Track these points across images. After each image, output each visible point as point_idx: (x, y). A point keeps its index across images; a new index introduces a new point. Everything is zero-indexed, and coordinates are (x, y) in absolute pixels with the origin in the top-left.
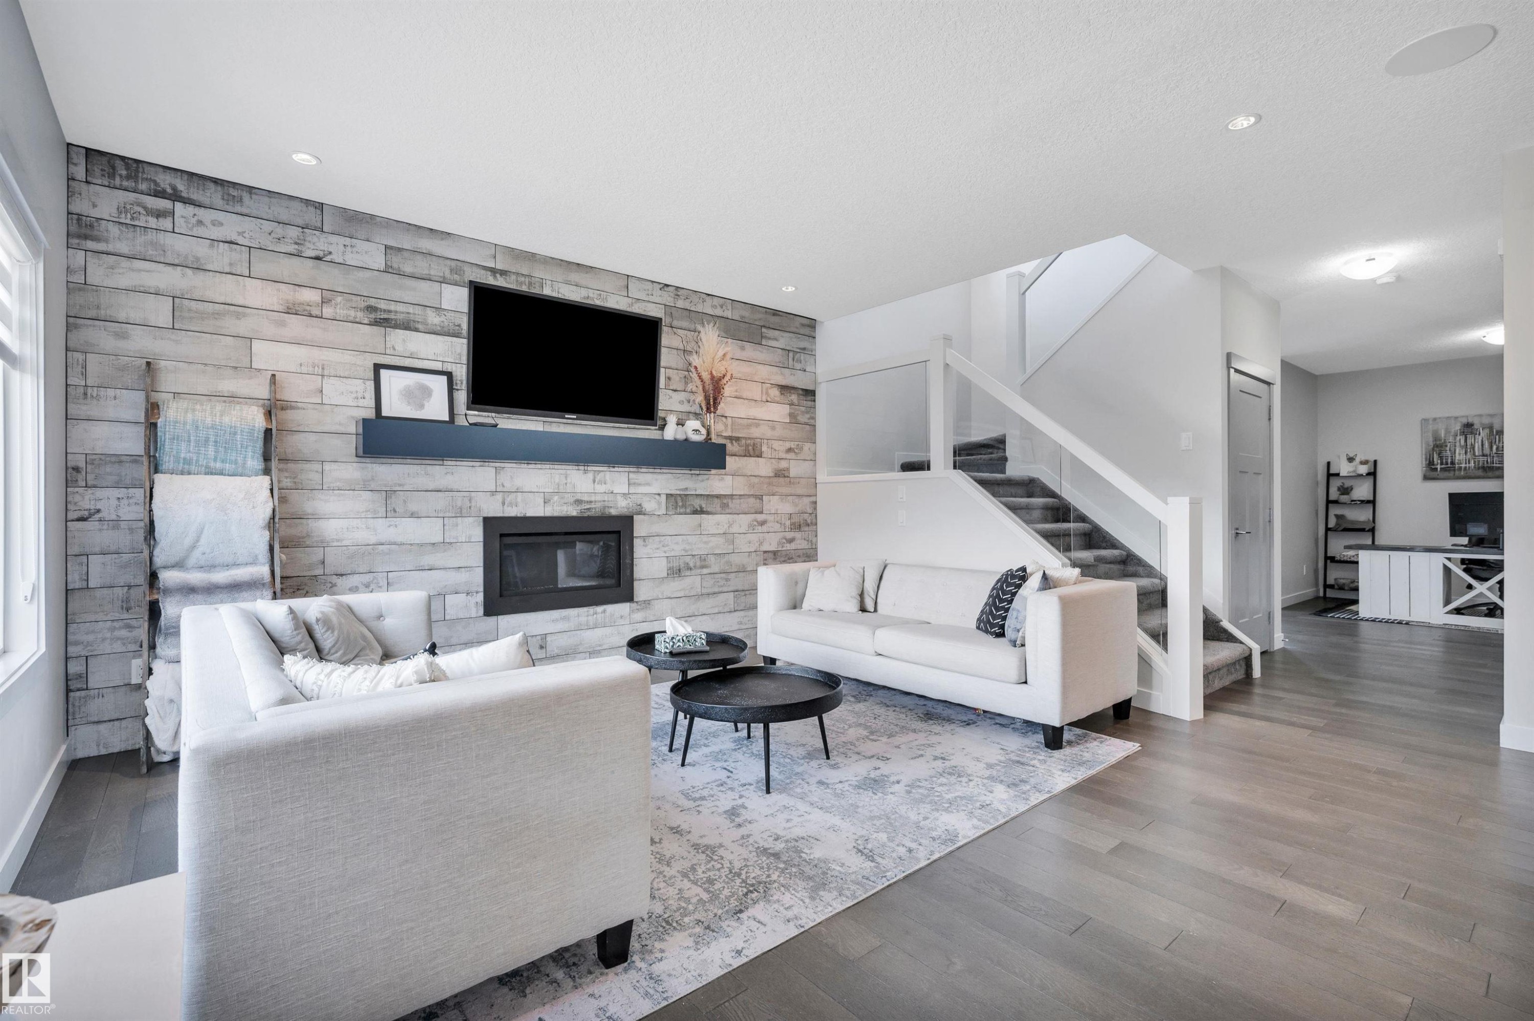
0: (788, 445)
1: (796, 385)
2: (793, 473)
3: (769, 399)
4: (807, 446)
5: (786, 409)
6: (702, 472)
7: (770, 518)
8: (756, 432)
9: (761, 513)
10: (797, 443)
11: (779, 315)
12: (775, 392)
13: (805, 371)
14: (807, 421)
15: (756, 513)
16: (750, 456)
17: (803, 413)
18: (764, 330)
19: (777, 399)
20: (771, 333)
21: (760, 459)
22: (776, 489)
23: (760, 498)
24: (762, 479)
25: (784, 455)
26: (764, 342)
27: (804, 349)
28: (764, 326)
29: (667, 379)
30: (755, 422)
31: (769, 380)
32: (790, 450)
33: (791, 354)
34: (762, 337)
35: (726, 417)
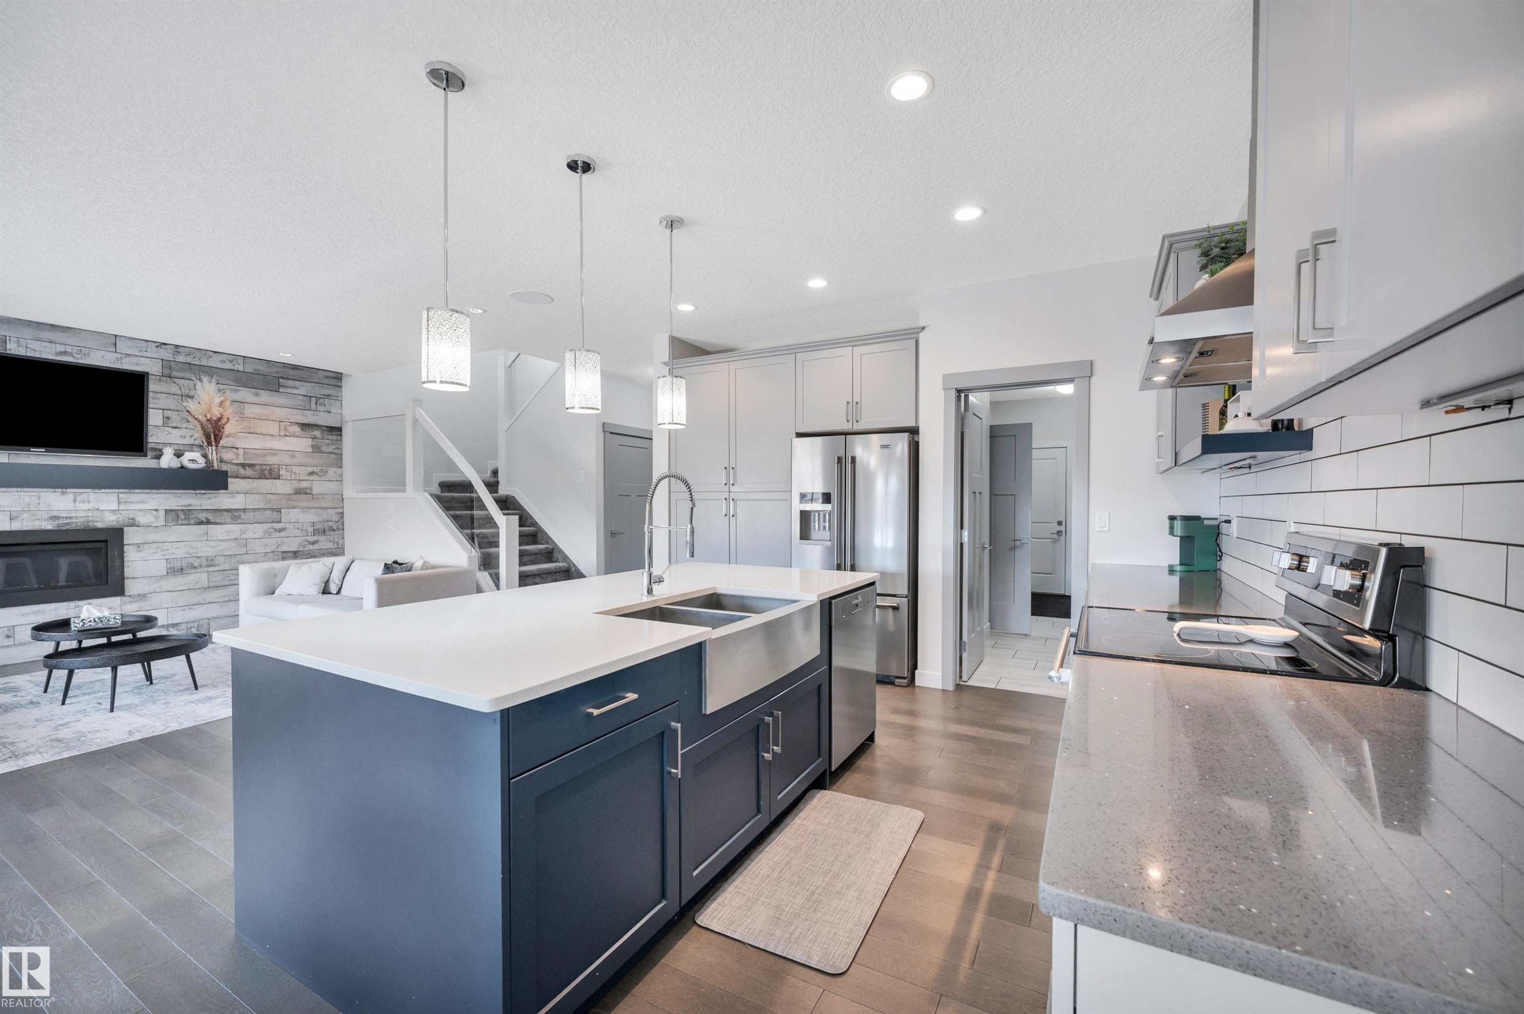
0: (310, 469)
1: (319, 423)
2: (315, 491)
3: (288, 434)
4: (332, 471)
5: (309, 442)
6: (208, 492)
7: (288, 526)
8: (271, 460)
9: (280, 522)
10: (321, 468)
11: (299, 369)
12: (296, 429)
13: (330, 412)
14: (331, 450)
15: (273, 522)
16: (266, 478)
17: (328, 445)
18: (281, 380)
19: (299, 434)
20: (290, 383)
21: (277, 481)
22: (295, 504)
23: (279, 511)
24: (280, 496)
25: (306, 478)
26: (281, 390)
27: (329, 395)
28: (282, 378)
29: (165, 418)
30: (274, 452)
31: (288, 419)
32: (312, 473)
33: (313, 400)
34: (279, 386)
35: (237, 448)
